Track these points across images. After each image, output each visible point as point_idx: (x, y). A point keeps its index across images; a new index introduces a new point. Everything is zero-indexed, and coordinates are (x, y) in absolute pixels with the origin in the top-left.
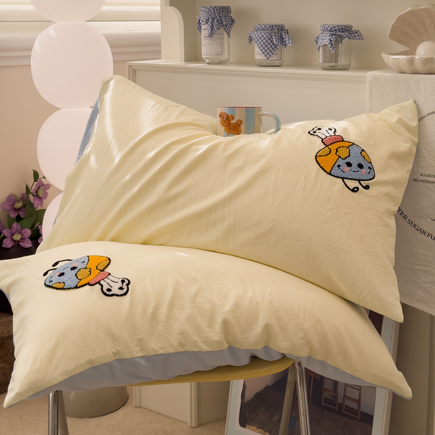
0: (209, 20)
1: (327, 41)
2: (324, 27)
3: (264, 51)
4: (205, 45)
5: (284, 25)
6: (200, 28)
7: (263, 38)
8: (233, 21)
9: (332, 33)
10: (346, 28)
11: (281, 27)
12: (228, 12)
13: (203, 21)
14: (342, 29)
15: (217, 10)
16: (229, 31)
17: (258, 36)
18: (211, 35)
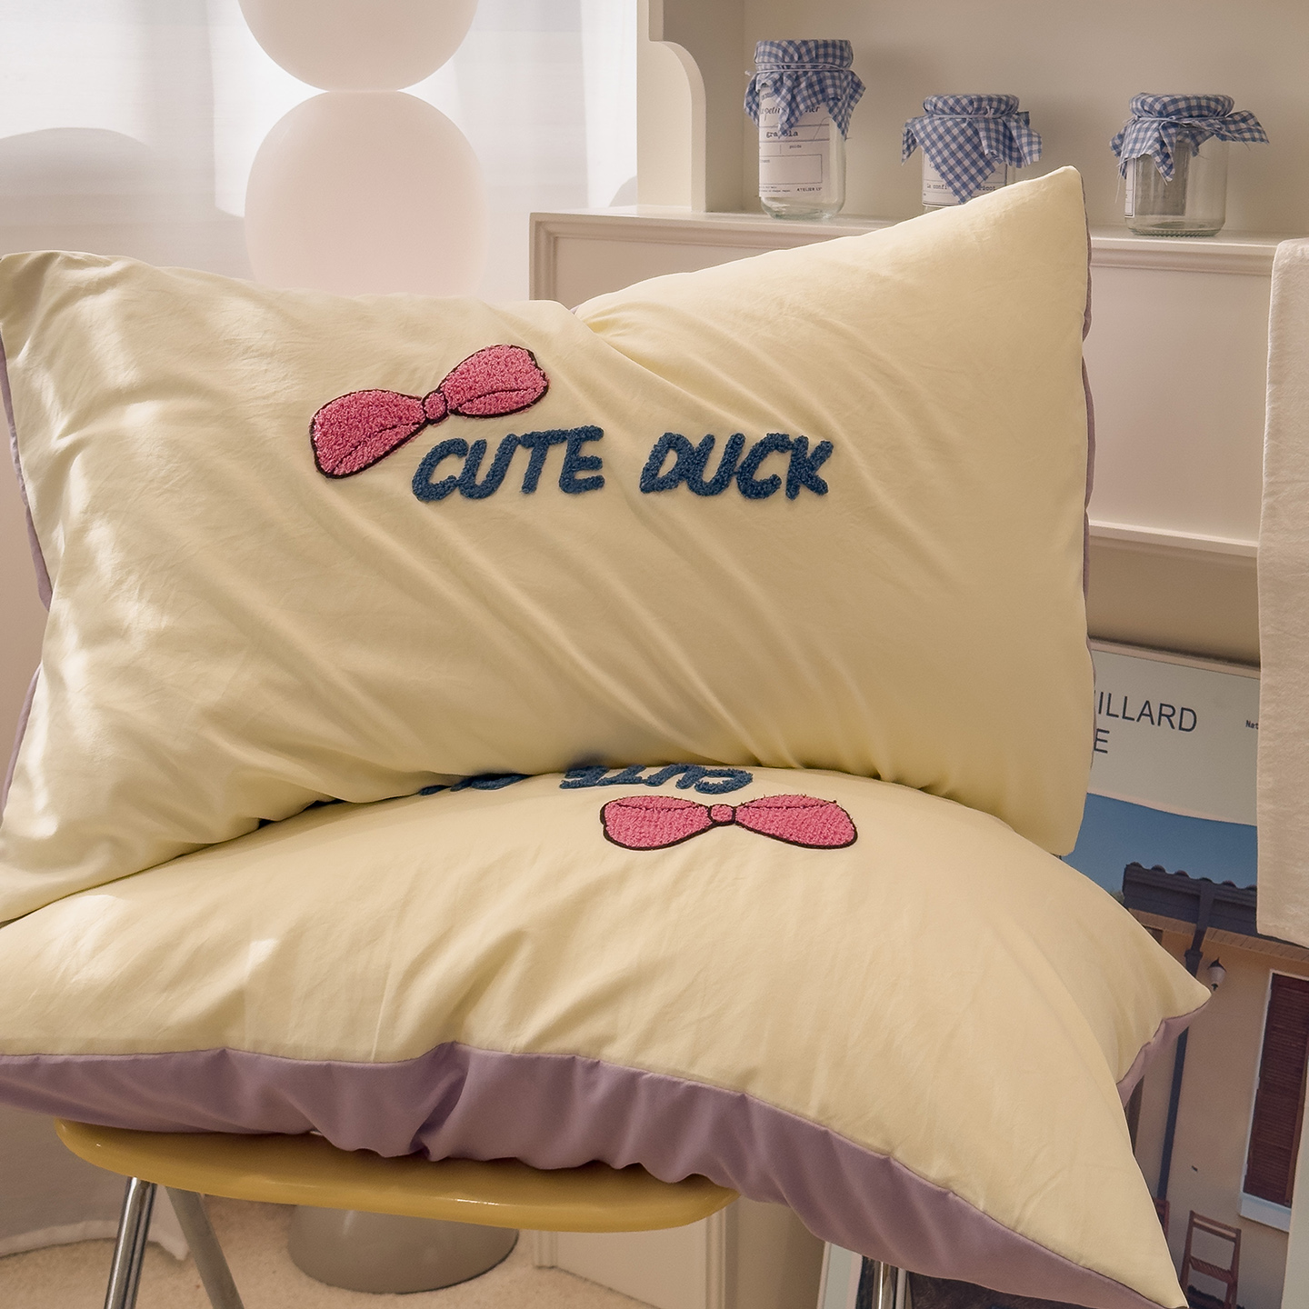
0: (782, 82)
1: (1149, 144)
2: (1143, 103)
3: (951, 177)
4: (769, 161)
5: (1015, 99)
6: (754, 107)
7: (948, 138)
8: (857, 86)
9: (1168, 119)
10: (1213, 104)
11: (1007, 104)
12: (842, 58)
13: (764, 85)
14: (1200, 107)
15: (809, 51)
16: (843, 119)
17: (935, 129)
18: (789, 128)
